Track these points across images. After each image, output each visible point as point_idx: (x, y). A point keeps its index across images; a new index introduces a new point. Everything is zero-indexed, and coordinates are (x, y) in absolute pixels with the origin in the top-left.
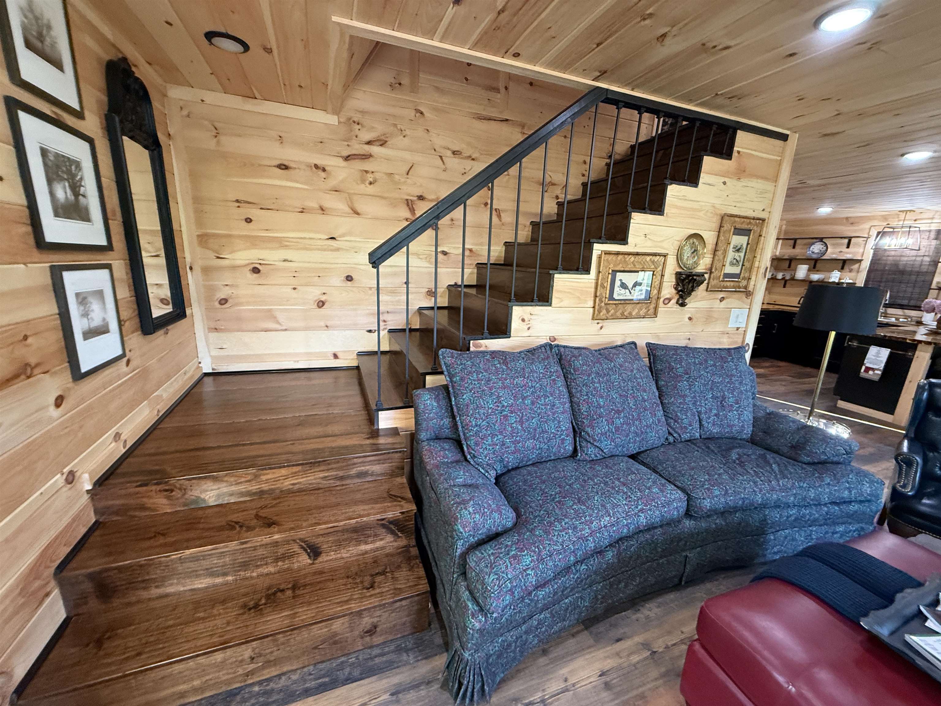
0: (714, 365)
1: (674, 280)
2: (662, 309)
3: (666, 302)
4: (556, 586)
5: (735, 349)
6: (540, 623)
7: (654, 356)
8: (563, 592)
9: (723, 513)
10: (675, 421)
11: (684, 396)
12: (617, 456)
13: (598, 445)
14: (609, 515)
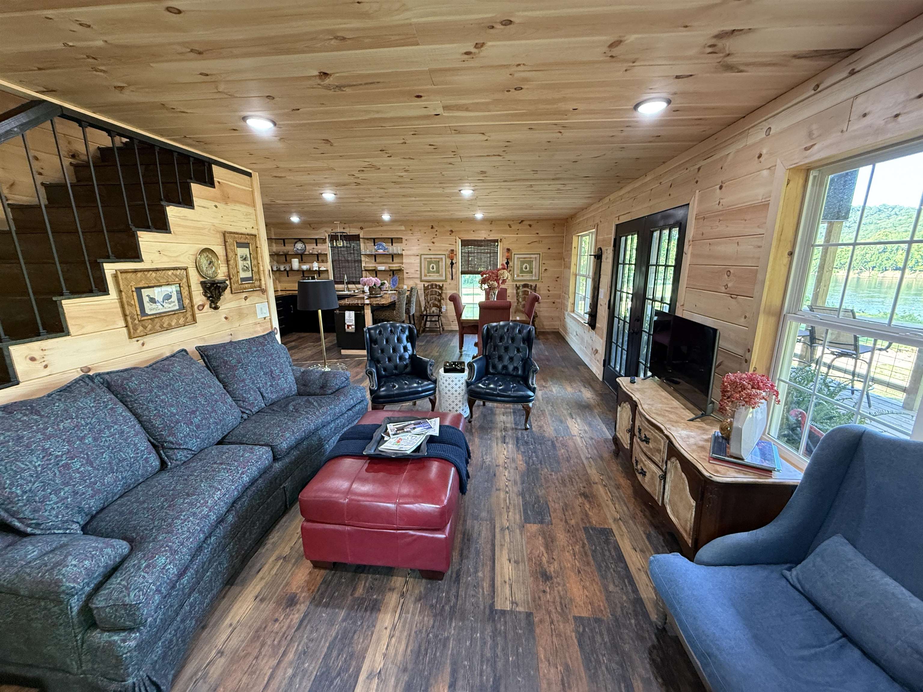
0: (257, 350)
1: (201, 289)
2: (199, 315)
3: (201, 308)
4: (195, 566)
5: (267, 334)
6: (192, 605)
7: (207, 356)
8: (202, 567)
9: (296, 447)
10: (244, 401)
11: (243, 380)
12: (206, 448)
13: (185, 447)
14: (219, 490)
